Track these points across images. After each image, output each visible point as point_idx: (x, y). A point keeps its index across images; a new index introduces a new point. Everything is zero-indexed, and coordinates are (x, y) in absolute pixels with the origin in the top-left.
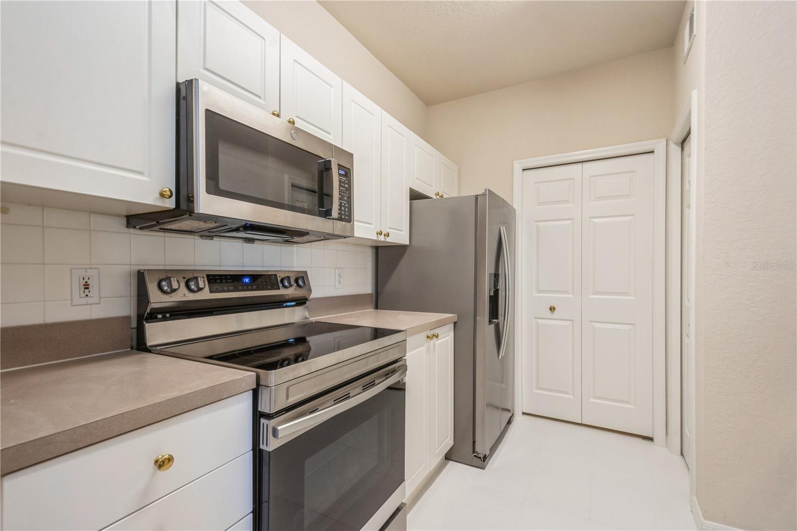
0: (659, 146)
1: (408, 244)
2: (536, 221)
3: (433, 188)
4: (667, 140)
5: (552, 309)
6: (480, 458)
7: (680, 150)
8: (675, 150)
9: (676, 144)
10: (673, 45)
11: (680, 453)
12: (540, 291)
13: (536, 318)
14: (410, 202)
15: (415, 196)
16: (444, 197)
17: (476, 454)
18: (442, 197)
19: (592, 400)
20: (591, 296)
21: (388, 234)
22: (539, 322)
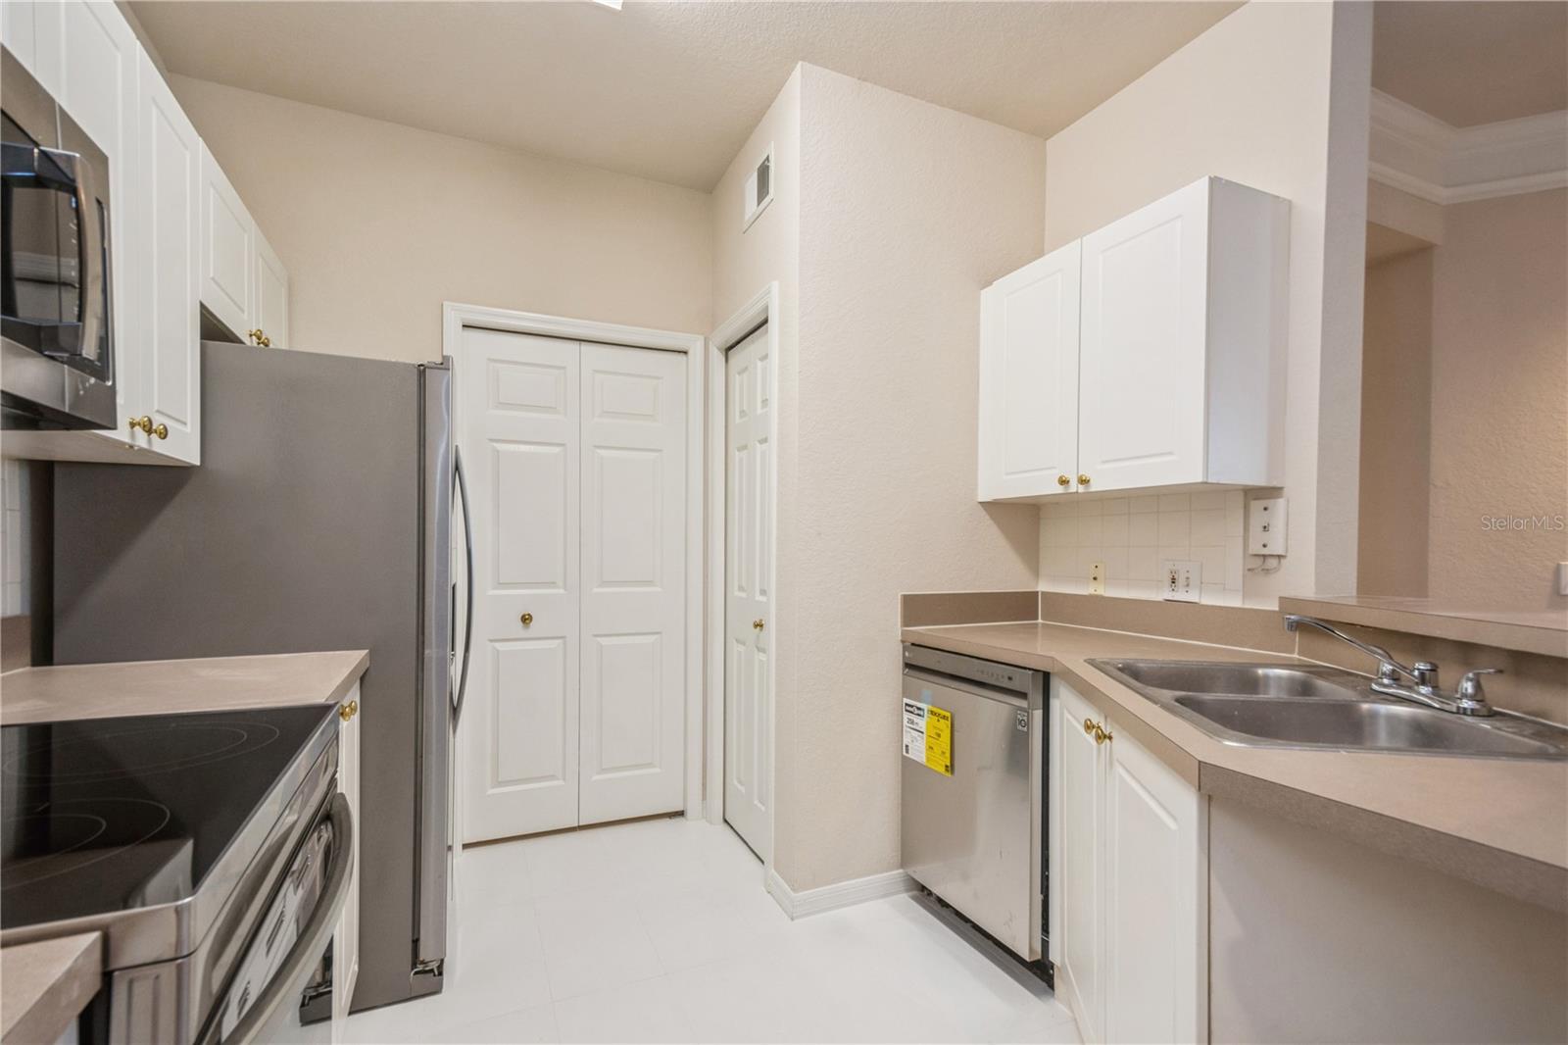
0: (696, 348)
1: (198, 464)
2: (491, 440)
3: (245, 316)
4: (705, 339)
5: (526, 619)
6: (432, 971)
7: (724, 359)
8: (717, 357)
9: (719, 349)
10: (711, 193)
11: (722, 820)
12: (501, 585)
13: (491, 641)
14: (202, 344)
15: (213, 330)
16: (271, 346)
17: (420, 968)
18: (267, 345)
19: (596, 777)
20: (596, 590)
21: (165, 429)
22: (499, 648)
